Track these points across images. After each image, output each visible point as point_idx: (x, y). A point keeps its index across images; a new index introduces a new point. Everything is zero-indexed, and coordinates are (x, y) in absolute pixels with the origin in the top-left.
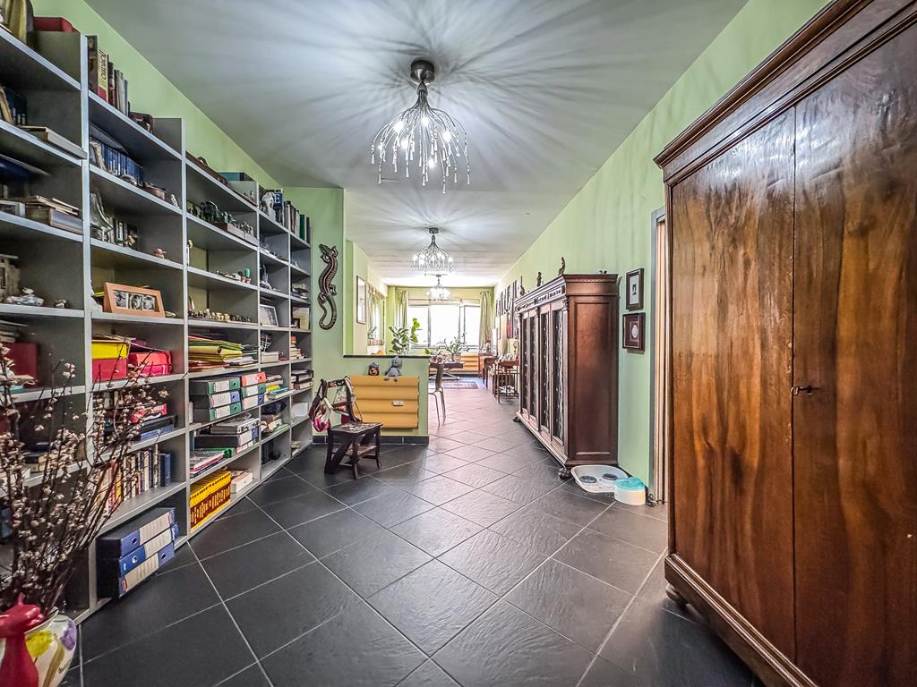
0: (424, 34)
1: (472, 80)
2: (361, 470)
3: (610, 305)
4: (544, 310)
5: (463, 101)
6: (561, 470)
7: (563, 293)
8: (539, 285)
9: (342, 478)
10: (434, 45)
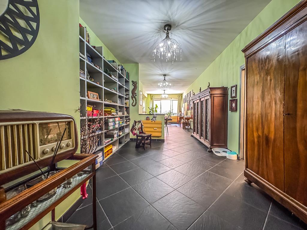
0: (169, 17)
1: (182, 29)
2: (146, 147)
3: (225, 97)
4: (202, 100)
5: (179, 35)
6: (208, 149)
7: (209, 93)
8: (200, 91)
9: (140, 149)
10: (172, 20)
